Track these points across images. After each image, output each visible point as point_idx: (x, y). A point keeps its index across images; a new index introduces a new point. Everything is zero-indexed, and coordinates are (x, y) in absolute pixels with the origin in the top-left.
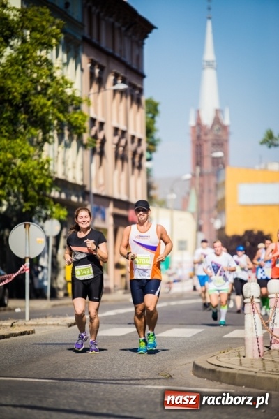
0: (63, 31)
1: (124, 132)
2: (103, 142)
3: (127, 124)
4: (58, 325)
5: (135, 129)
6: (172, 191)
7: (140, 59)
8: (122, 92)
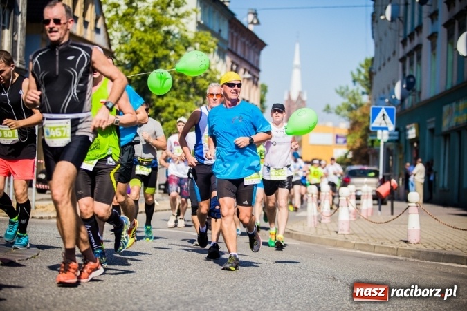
0: (217, 45)
3: (249, 96)
5: (254, 99)
7: (258, 61)
8: (248, 79)
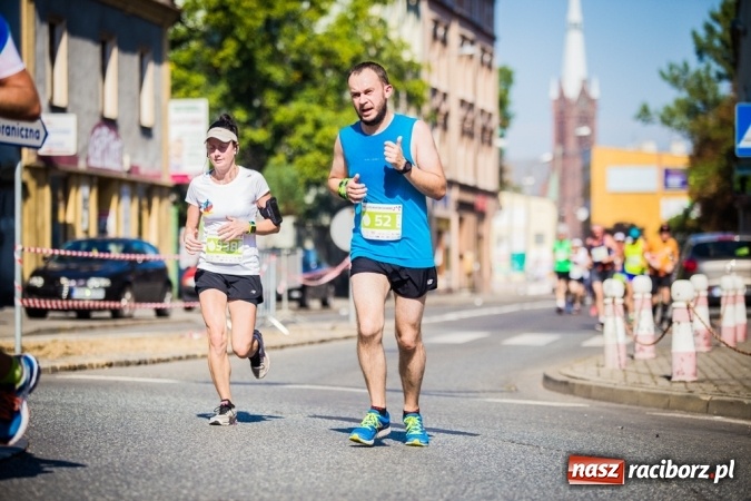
1: (471, 106)
2: (447, 115)
5: (485, 100)
6: (529, 173)
8: (471, 57)
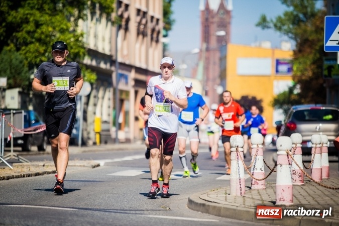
1: (145, 13)
2: (128, 20)
3: (147, 6)
4: (84, 166)
5: (154, 11)
6: (183, 62)
